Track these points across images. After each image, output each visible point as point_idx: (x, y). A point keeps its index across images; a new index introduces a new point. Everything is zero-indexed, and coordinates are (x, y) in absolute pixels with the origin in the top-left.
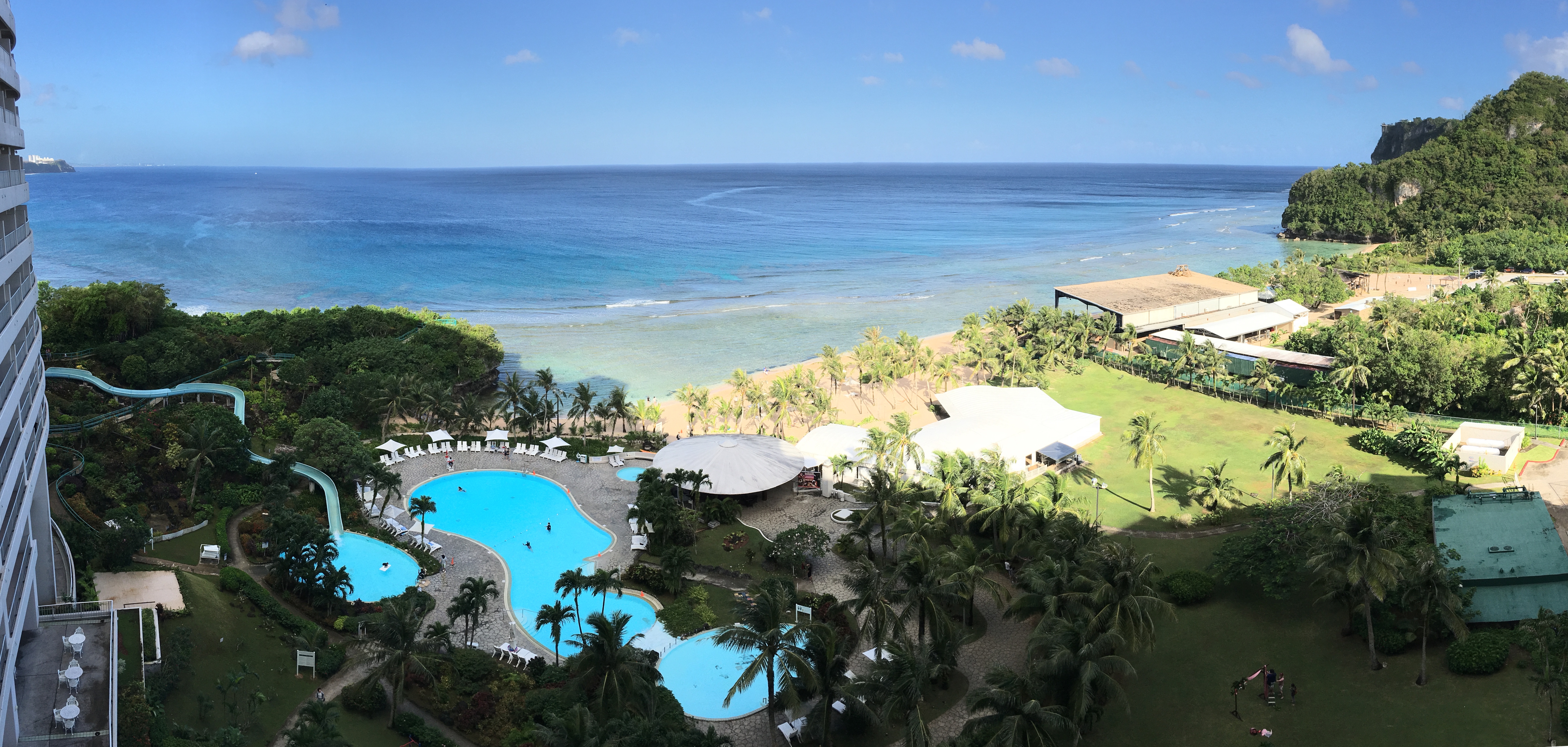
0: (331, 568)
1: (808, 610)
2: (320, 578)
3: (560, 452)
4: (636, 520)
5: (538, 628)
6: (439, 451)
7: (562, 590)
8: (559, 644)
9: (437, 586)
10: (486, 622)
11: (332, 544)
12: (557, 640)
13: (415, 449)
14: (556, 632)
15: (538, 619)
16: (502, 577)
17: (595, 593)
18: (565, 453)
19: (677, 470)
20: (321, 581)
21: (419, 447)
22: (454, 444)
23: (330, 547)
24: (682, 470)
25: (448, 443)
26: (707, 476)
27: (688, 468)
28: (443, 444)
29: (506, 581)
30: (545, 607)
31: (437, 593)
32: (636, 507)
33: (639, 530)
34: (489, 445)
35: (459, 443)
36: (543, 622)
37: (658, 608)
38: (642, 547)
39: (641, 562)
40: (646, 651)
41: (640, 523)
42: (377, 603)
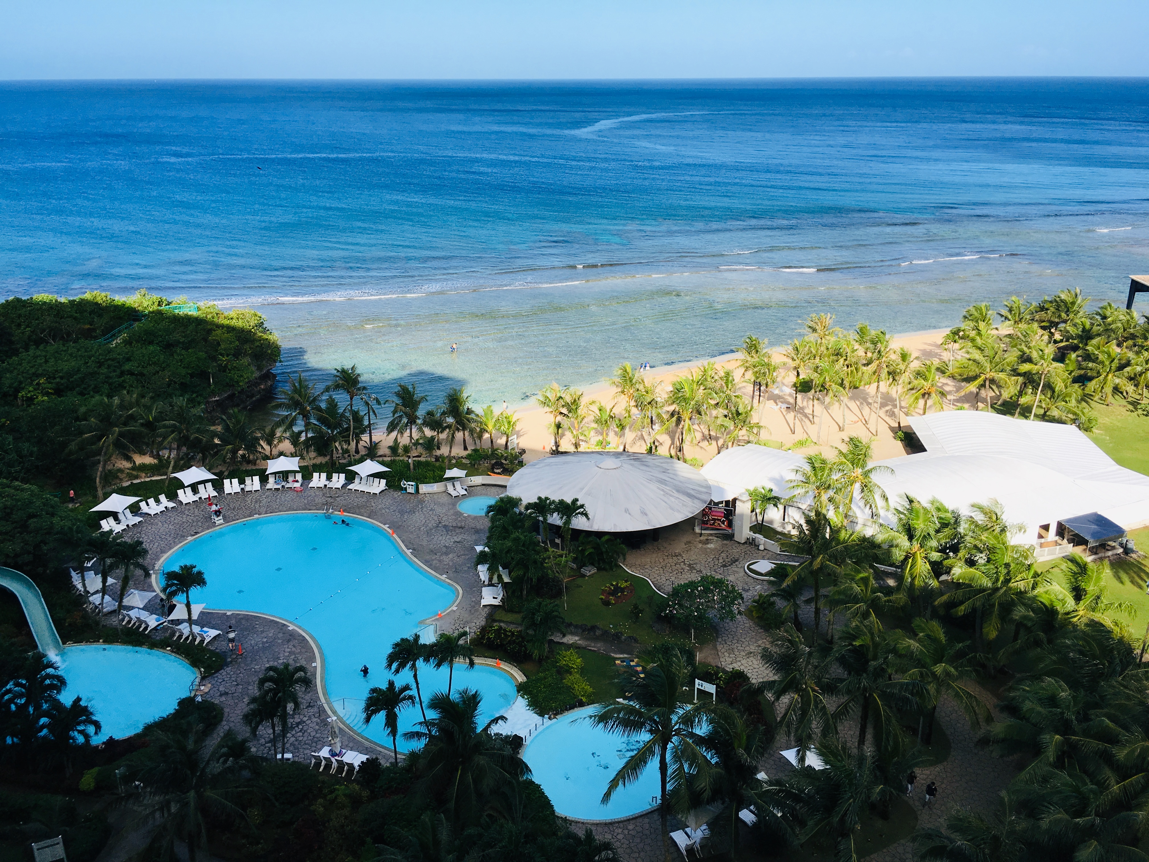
0: (57, 705)
1: (711, 688)
2: (43, 727)
3: (377, 480)
4: (487, 566)
5: (368, 720)
6: (196, 498)
7: (395, 666)
8: (397, 737)
9: (222, 689)
10: (298, 724)
11: (50, 671)
12: (394, 732)
13: (158, 501)
14: (391, 722)
15: (367, 708)
16: (313, 659)
17: (439, 665)
18: (383, 482)
19: (539, 498)
20: (45, 731)
21: (162, 498)
22: (218, 485)
23: (49, 676)
24: (547, 499)
25: (209, 485)
26: (582, 506)
27: (555, 497)
28: (201, 487)
29: (318, 664)
30: (374, 690)
31: (223, 699)
32: (486, 549)
33: (490, 579)
34: (271, 480)
35: (227, 482)
36: (375, 712)
37: (520, 680)
38: (496, 602)
39: (496, 621)
40: (507, 737)
41: (492, 570)
42: (137, 736)
